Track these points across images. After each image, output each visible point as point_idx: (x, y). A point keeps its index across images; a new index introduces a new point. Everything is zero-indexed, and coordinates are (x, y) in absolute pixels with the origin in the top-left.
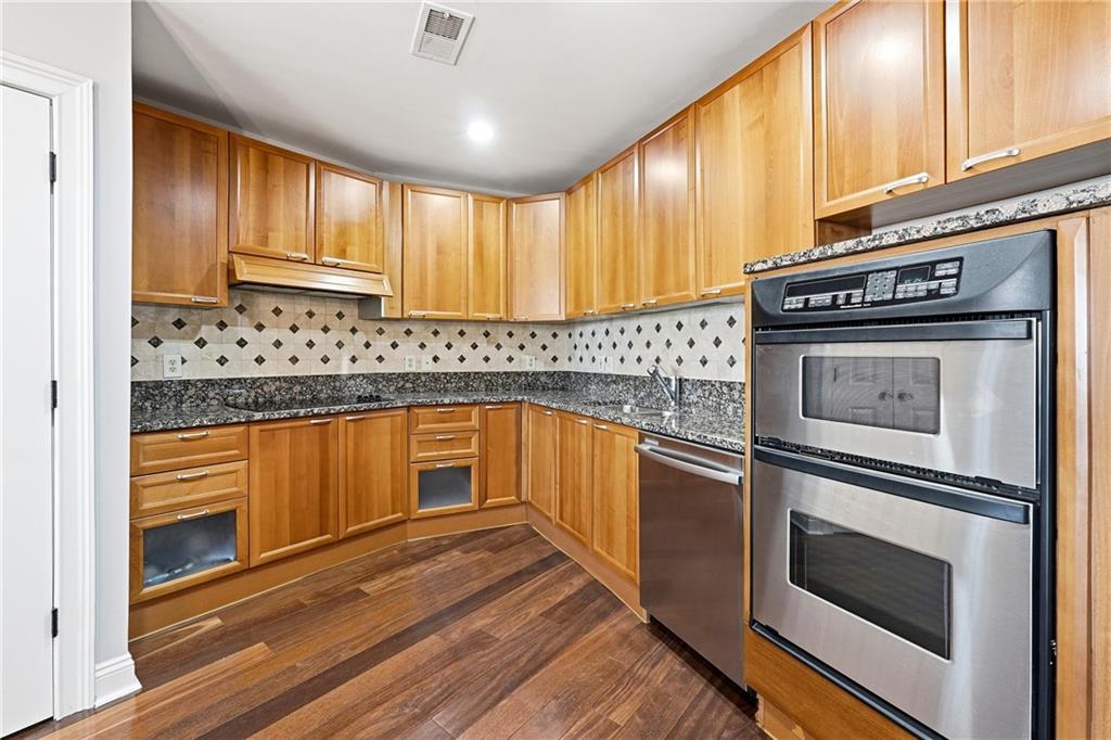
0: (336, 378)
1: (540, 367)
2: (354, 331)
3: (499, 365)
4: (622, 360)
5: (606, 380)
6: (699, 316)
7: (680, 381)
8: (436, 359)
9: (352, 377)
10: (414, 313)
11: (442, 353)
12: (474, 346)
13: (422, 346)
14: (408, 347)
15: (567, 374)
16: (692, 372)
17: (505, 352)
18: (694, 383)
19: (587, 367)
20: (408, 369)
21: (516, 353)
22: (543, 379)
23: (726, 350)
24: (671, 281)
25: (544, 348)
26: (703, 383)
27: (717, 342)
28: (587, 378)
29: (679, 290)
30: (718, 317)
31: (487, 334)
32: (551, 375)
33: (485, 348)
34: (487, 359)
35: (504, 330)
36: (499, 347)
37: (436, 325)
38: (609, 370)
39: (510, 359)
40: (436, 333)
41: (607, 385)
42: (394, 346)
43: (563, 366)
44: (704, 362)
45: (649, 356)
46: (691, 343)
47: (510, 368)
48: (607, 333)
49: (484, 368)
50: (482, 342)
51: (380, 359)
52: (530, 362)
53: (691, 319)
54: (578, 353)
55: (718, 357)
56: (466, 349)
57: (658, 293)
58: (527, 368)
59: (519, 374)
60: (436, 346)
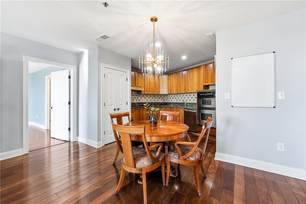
0: (134, 103)
1: (162, 102)
2: (136, 96)
3: (156, 101)
4: (177, 100)
5: (174, 103)
6: (189, 94)
7: (187, 103)
8: (147, 100)
9: (136, 103)
10: (146, 93)
11: (148, 99)
12: (152, 98)
13: (145, 98)
14: (143, 98)
15: (166, 103)
16: (188, 102)
17: (157, 99)
18: (189, 103)
19: (170, 101)
20: (143, 102)
21: (158, 99)
22: (162, 103)
23: (193, 99)
24: (186, 90)
25: (163, 98)
26: (190, 103)
27: (192, 98)
28: (170, 103)
29: (188, 91)
30: (192, 95)
31: (154, 96)
32: (163, 103)
33: (154, 99)
34: (154, 100)
35: (157, 95)
36: (156, 98)
37: (147, 95)
38: (175, 102)
39: (158, 100)
40: (147, 96)
41: (174, 104)
42: (141, 98)
43: (166, 101)
44: (190, 100)
45: (182, 100)
46: (188, 98)
47: (157, 102)
48: (174, 96)
49: (154, 102)
50: (153, 97)
51: (139, 100)
52: (160, 101)
53: (188, 95)
54: (169, 99)
55: (192, 100)
56: (151, 99)
57: (185, 91)
58: (160, 102)
59: (159, 103)
60: (147, 98)
